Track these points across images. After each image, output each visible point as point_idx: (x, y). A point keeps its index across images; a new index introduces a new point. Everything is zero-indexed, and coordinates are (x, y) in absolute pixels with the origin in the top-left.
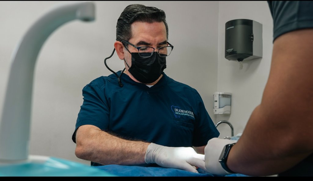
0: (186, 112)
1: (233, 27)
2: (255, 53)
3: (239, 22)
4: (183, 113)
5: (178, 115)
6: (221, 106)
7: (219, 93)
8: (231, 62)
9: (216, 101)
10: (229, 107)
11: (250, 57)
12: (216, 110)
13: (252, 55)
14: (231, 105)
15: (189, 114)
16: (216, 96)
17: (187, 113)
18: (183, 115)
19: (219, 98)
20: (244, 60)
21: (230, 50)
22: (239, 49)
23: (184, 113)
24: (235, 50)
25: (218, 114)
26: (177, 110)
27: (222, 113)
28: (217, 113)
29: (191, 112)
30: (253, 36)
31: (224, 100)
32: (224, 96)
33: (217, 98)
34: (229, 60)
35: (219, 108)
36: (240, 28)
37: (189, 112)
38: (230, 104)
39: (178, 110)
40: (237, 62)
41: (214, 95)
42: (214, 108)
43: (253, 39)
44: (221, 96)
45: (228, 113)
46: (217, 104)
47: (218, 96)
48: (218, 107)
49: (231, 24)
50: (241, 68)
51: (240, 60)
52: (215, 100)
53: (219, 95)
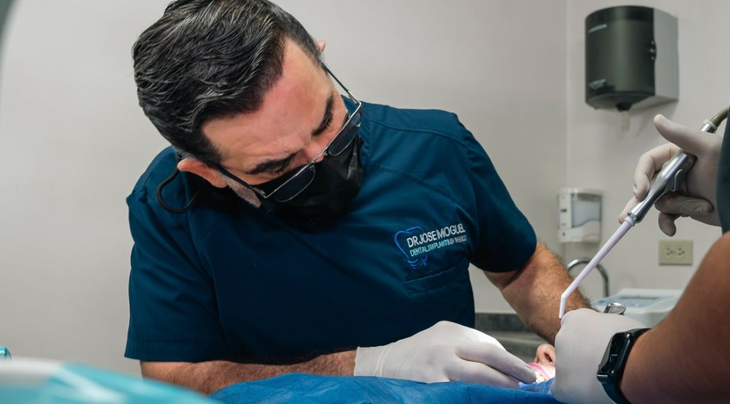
0: (442, 234)
1: (604, 26)
2: (661, 89)
3: (619, 14)
4: (433, 242)
5: (420, 257)
6: (578, 221)
7: (570, 191)
8: (602, 113)
9: (565, 211)
10: (597, 223)
11: (649, 101)
12: (566, 232)
13: (652, 94)
14: (600, 219)
15: (451, 236)
16: (563, 198)
17: (446, 238)
18: (436, 250)
19: (572, 203)
20: (634, 106)
21: (599, 83)
22: (622, 79)
23: (437, 241)
24: (610, 84)
25: (570, 243)
26: (413, 241)
27: (579, 240)
28: (567, 239)
29: (454, 227)
30: (654, 47)
31: (585, 208)
32: (584, 197)
33: (566, 203)
34: (596, 108)
35: (573, 226)
36: (621, 28)
37: (450, 231)
38: (597, 217)
39: (419, 240)
40: (615, 115)
41: (558, 196)
42: (558, 228)
43: (654, 55)
44: (576, 198)
45: (594, 238)
46: (566, 218)
47: (568, 198)
48: (569, 224)
49: (600, 18)
50: (626, 127)
51: (623, 107)
52: (563, 206)
53: (573, 195)
